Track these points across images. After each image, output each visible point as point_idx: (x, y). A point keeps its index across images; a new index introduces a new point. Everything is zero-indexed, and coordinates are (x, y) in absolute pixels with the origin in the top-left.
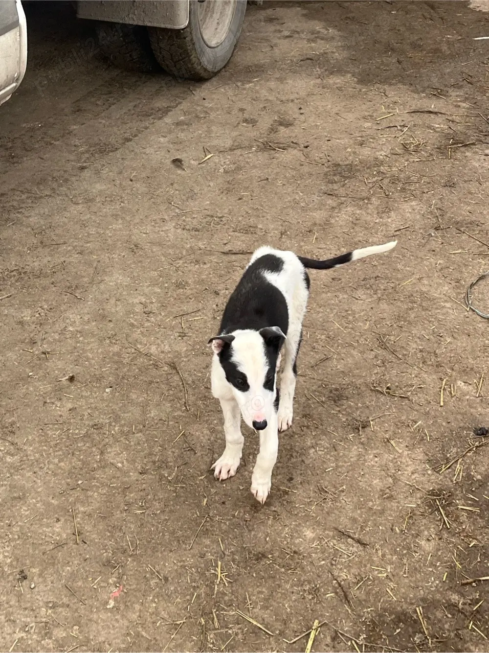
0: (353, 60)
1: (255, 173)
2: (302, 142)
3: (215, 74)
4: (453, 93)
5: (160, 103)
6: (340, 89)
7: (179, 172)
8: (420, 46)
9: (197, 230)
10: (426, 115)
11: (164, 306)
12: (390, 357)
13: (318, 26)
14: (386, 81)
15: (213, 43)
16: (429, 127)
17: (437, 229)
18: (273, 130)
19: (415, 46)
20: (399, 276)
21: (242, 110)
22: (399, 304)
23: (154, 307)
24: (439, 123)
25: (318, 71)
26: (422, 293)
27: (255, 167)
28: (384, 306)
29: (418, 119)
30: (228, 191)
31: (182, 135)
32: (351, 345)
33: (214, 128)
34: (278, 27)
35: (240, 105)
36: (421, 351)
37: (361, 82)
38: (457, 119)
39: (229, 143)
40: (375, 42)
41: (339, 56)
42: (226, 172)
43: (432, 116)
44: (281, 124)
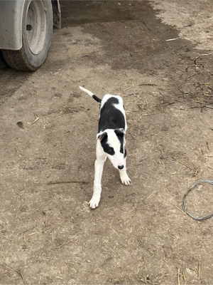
0: (108, 56)
1: (63, 128)
2: (86, 106)
3: (38, 68)
4: (160, 72)
5: (10, 87)
6: (103, 73)
7: (21, 130)
8: (140, 46)
9: (32, 169)
10: (148, 87)
11: (13, 226)
12: (146, 253)
13: (89, 37)
14: (125, 67)
15: (36, 52)
16: (150, 94)
17: (161, 158)
18: (70, 100)
19: (138, 46)
20: (145, 192)
21: (54, 88)
22: (147, 212)
23: (7, 227)
24: (155, 92)
25: (91, 62)
26: (159, 203)
27: (62, 124)
28: (139, 215)
29: (144, 89)
30: (49, 140)
31: (22, 106)
32: (123, 247)
33: (39, 100)
34: (69, 38)
35: (52, 85)
36: (163, 247)
37: (113, 68)
38: (163, 88)
39: (47, 109)
40: (119, 44)
41: (101, 53)
42: (47, 128)
43: (151, 87)
44: (75, 96)
